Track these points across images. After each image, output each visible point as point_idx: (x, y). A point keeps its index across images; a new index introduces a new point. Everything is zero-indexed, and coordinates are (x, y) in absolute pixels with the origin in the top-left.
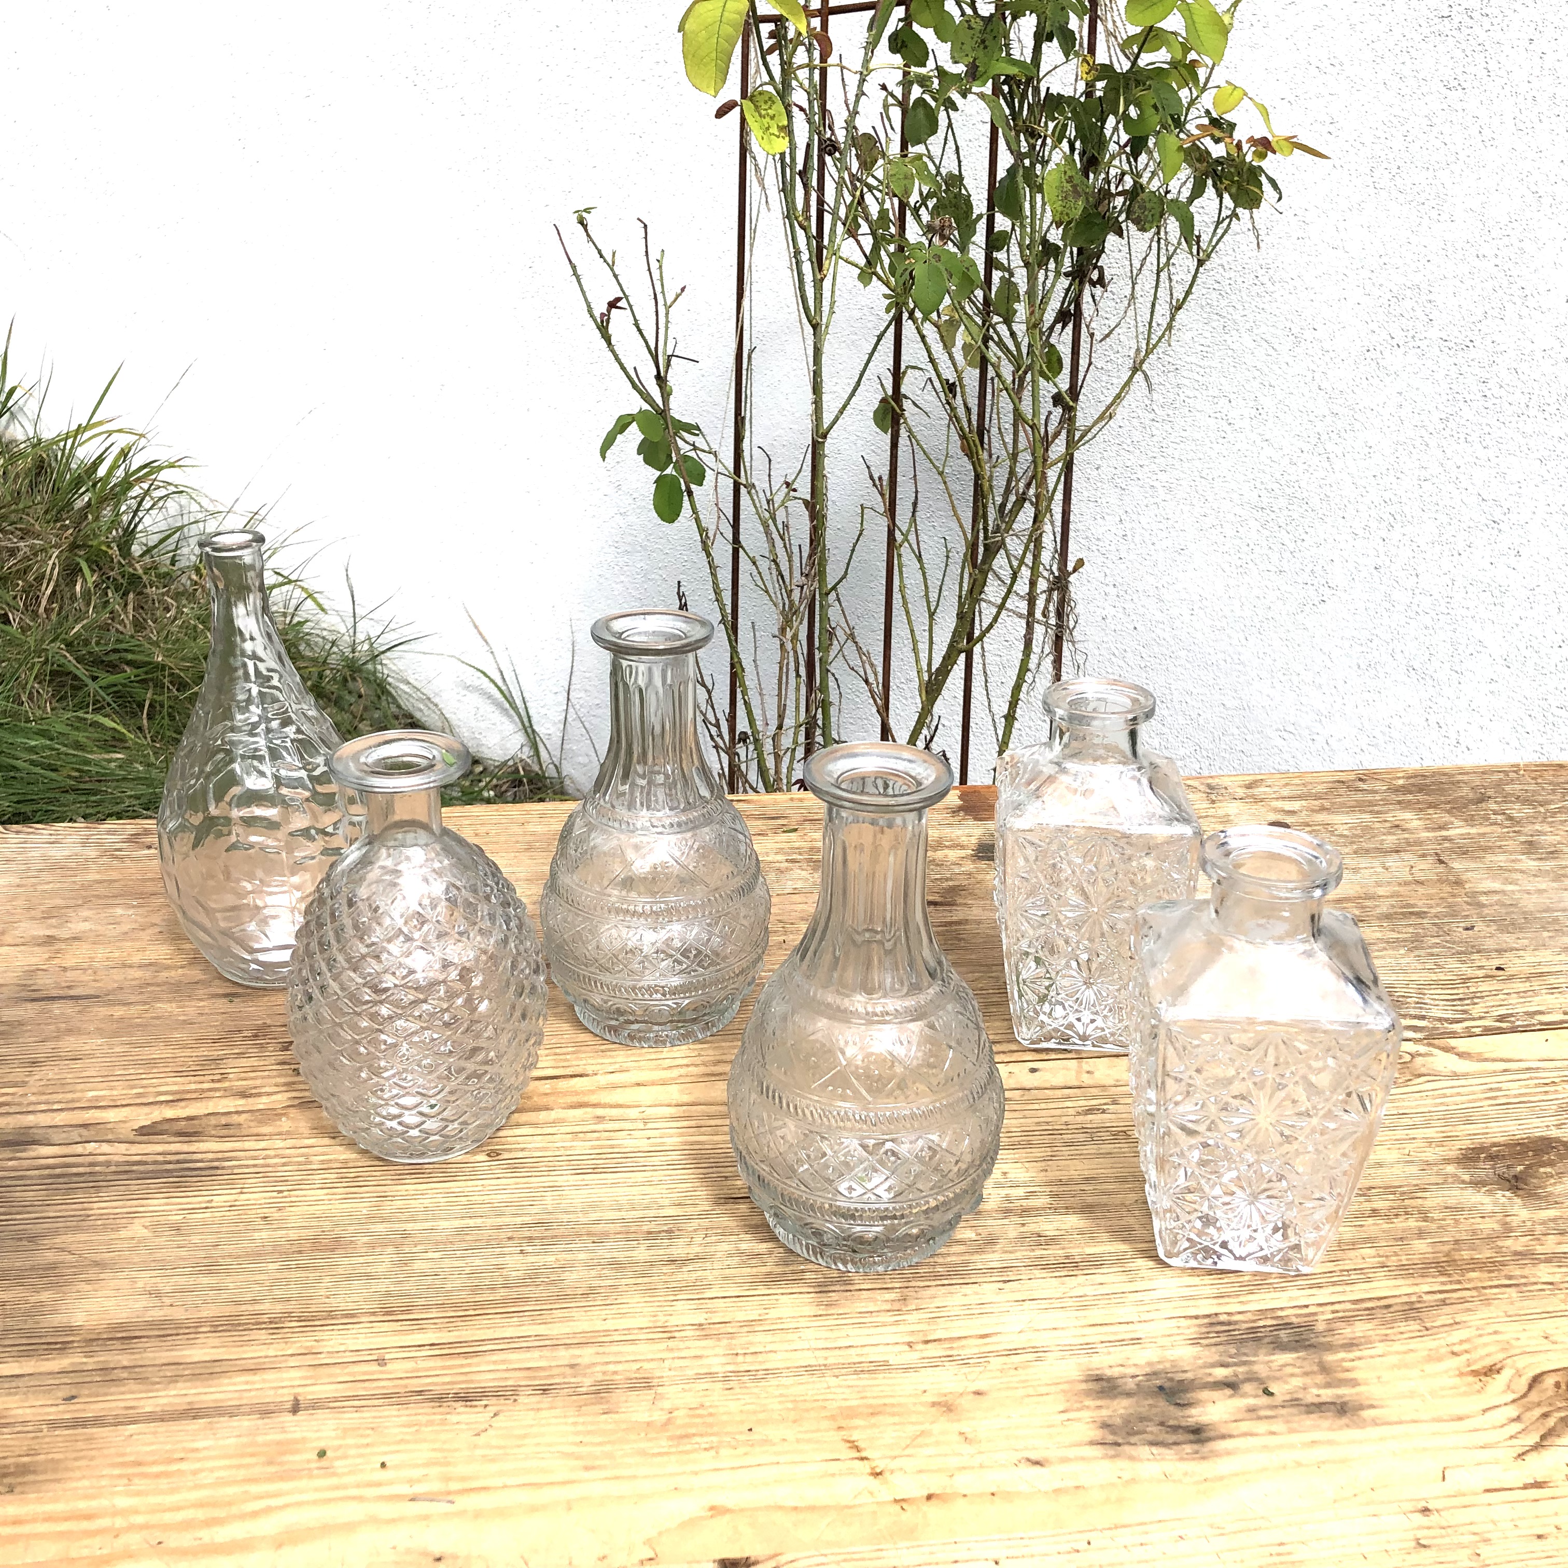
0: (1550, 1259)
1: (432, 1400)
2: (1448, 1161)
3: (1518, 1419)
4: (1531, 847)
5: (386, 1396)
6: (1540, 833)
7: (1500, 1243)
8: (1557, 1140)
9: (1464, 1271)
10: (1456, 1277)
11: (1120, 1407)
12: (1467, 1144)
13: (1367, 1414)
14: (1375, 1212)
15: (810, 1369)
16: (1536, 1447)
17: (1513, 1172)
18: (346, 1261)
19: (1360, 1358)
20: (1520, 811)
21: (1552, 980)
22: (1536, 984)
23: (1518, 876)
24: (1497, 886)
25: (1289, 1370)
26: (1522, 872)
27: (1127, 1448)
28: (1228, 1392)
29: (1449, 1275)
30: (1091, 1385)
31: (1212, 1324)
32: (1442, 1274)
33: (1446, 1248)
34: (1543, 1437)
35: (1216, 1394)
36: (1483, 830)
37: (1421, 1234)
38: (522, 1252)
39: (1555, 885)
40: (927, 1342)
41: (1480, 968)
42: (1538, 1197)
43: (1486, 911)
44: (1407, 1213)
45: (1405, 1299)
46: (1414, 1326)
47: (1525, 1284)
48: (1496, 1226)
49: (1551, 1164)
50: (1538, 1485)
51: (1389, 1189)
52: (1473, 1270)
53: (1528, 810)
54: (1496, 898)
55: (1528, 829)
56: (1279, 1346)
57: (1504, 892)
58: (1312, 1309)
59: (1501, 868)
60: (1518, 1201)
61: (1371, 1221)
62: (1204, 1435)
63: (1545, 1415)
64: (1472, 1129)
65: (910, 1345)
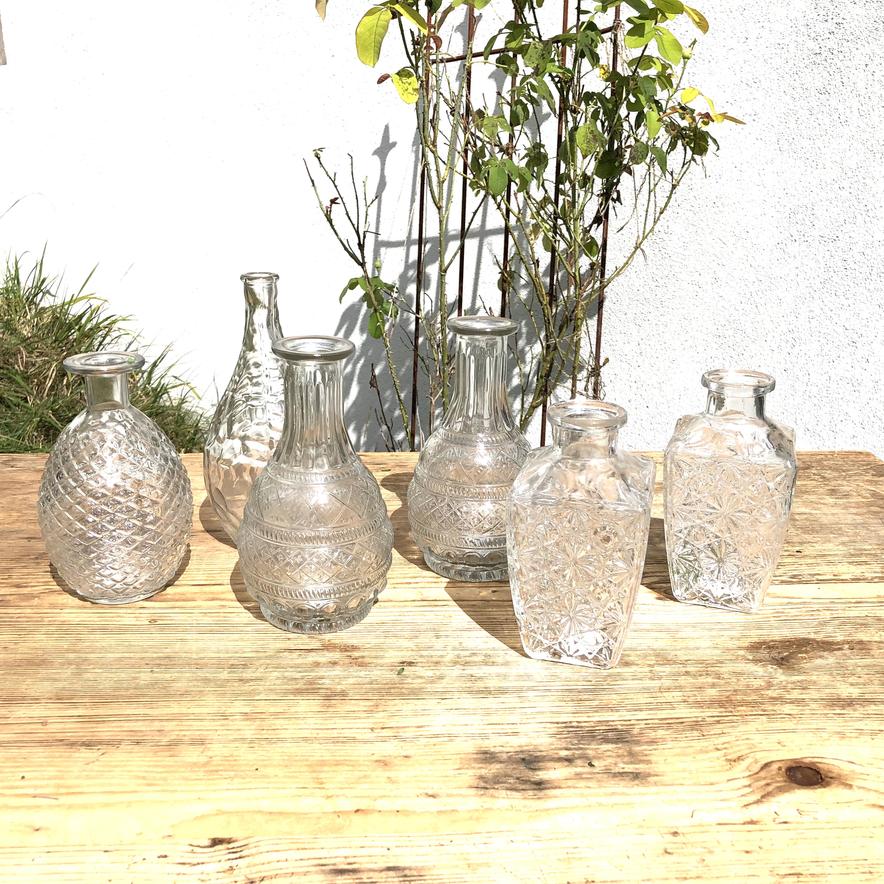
0: (792, 702)
1: (67, 745)
2: (740, 648)
3: (749, 786)
4: (833, 492)
5: (40, 742)
6: (840, 485)
7: (763, 693)
8: (814, 640)
9: (735, 706)
10: (730, 709)
11: (495, 768)
12: (756, 640)
13: (651, 779)
14: (687, 673)
15: (306, 739)
16: (757, 802)
17: (781, 656)
18: (45, 671)
19: (656, 749)
20: (830, 474)
21: (830, 558)
22: (819, 560)
23: (822, 506)
24: (807, 511)
25: (609, 753)
26: (824, 504)
27: (491, 791)
28: (566, 763)
29: (726, 708)
30: (479, 756)
31: (566, 727)
32: (721, 707)
33: (728, 693)
34: (763, 797)
35: (557, 765)
36: (805, 483)
37: (713, 686)
38: (152, 671)
39: (843, 511)
40: (383, 728)
41: (788, 551)
42: (793, 669)
43: (797, 523)
44: (707, 674)
45: (695, 719)
46: (696, 733)
47: (773, 715)
48: (763, 684)
49: (806, 652)
50: (752, 822)
51: (700, 662)
52: (742, 706)
53: (836, 474)
54: (805, 516)
55: (833, 483)
56: (606, 740)
57: (811, 514)
58: (632, 722)
59: (812, 502)
60: (781, 671)
61: (683, 677)
62: (543, 786)
63: (768, 785)
64: (760, 632)
65: (372, 729)
